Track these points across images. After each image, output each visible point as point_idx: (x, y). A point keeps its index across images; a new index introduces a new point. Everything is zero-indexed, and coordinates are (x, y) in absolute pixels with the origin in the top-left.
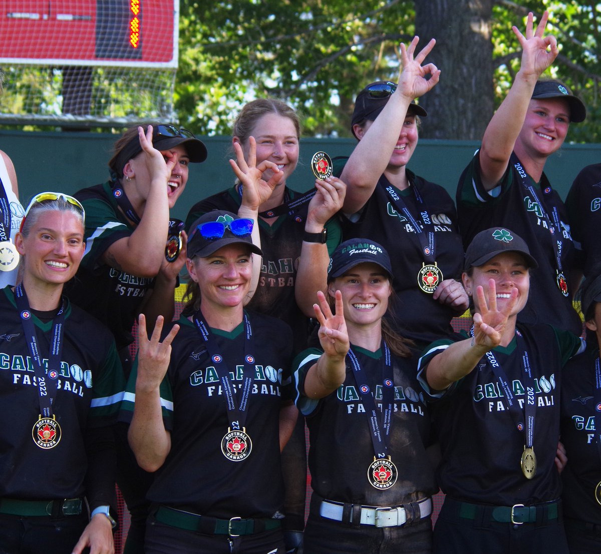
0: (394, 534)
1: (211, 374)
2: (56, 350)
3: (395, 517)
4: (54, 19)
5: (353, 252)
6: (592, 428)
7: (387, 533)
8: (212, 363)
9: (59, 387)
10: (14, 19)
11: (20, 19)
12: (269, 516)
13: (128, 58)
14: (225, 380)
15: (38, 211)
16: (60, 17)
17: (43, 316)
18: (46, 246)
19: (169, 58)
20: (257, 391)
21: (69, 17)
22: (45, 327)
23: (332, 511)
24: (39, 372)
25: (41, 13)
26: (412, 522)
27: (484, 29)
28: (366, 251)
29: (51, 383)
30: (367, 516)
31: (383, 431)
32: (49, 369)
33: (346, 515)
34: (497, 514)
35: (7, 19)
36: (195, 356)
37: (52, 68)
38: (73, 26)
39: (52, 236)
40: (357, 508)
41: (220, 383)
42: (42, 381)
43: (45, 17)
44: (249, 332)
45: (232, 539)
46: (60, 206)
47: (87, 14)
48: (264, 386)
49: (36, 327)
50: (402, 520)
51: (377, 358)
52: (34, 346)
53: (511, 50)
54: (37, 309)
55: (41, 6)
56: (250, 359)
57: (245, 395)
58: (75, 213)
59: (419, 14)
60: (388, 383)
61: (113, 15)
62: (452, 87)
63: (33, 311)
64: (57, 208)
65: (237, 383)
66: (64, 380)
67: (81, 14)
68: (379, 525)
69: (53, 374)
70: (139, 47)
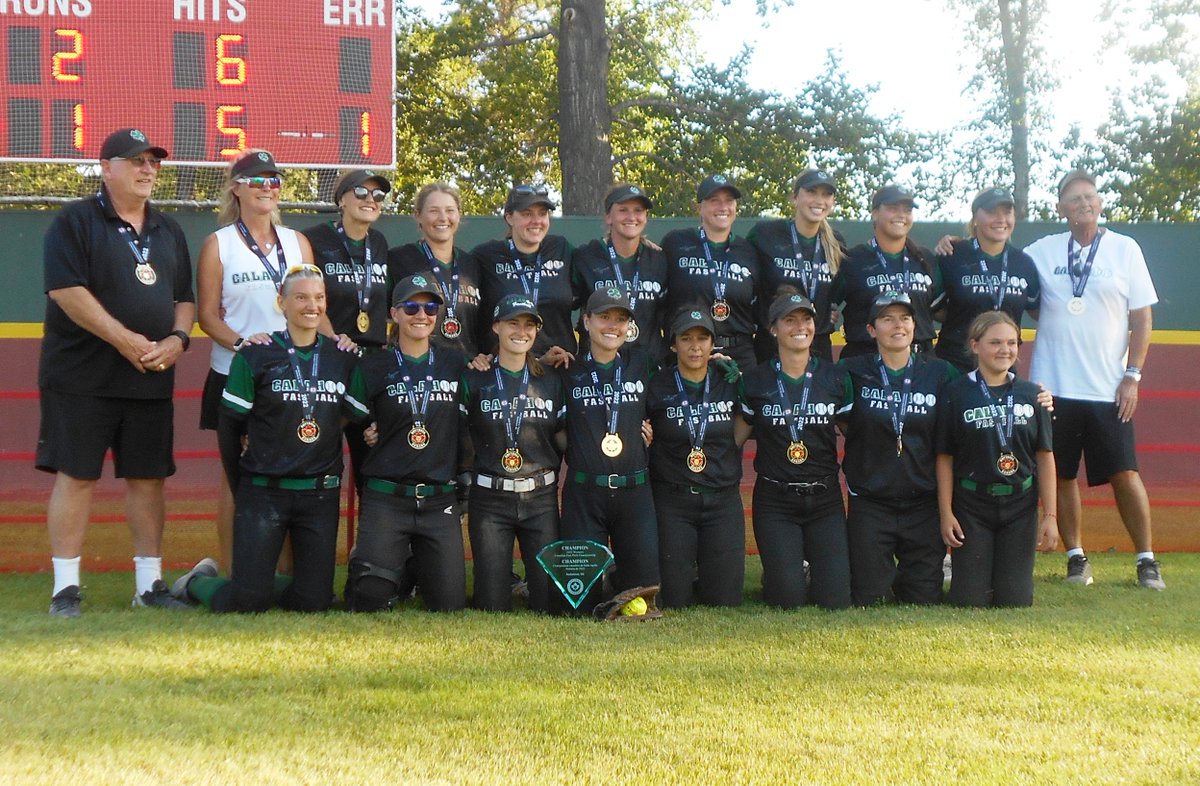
0: (527, 497)
1: (401, 387)
2: (315, 373)
3: (527, 486)
4: (311, 136)
5: (515, 304)
6: (682, 415)
7: (522, 496)
8: (402, 381)
9: (317, 399)
10: (282, 137)
11: (287, 137)
12: (445, 483)
13: (361, 163)
14: (411, 393)
15: (291, 280)
16: (314, 135)
17: (305, 350)
18: (301, 305)
19: (390, 162)
20: (433, 399)
21: (321, 135)
22: (306, 358)
23: (485, 481)
24: (303, 390)
25: (301, 133)
26: (540, 489)
27: (606, 138)
28: (524, 304)
29: (311, 397)
30: (508, 485)
31: (514, 431)
32: (310, 387)
33: (493, 485)
34: (600, 480)
35: (278, 137)
36: (392, 376)
37: (310, 170)
38: (323, 141)
39: (304, 297)
40: (501, 479)
41: (407, 394)
42: (304, 397)
43: (304, 135)
44: (431, 360)
45: (418, 499)
46: (306, 274)
47: (333, 133)
48: (439, 395)
49: (299, 358)
50: (533, 488)
51: (517, 377)
52: (298, 372)
53: (625, 152)
54: (299, 345)
55: (301, 127)
56: (429, 378)
57: (425, 403)
58: (317, 277)
59: (561, 128)
60: (522, 397)
61: (351, 133)
62: (584, 178)
63: (296, 348)
64: (304, 277)
65: (419, 393)
66: (320, 394)
67: (328, 133)
68: (516, 491)
69: (313, 390)
70: (369, 155)
